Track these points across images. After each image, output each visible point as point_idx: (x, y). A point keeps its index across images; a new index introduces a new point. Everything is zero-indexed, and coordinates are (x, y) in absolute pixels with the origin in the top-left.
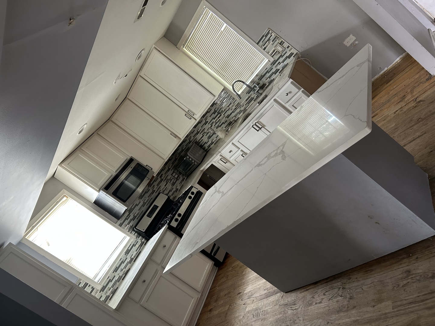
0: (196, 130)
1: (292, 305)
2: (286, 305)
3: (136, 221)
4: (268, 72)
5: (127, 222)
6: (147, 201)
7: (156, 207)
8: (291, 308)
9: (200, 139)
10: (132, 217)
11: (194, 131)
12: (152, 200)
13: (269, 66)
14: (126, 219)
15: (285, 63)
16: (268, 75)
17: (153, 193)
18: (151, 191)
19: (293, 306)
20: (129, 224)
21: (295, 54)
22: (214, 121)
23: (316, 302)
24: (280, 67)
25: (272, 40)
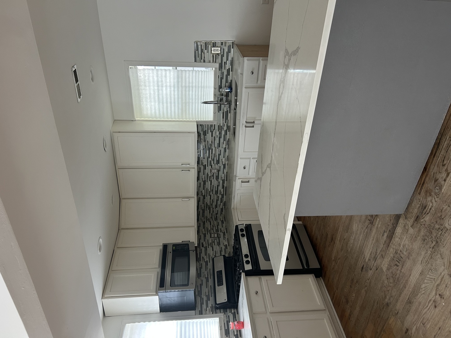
0: (201, 181)
1: (423, 210)
2: (417, 218)
3: (212, 299)
4: (222, 79)
5: (204, 306)
6: (208, 275)
7: (220, 272)
8: (425, 213)
9: (211, 186)
10: (205, 298)
11: (200, 183)
12: (211, 271)
13: (219, 73)
14: (202, 304)
15: (230, 59)
16: (224, 81)
17: (207, 264)
18: (204, 264)
19: (425, 210)
20: (207, 306)
21: (231, 45)
22: (210, 159)
23: (444, 179)
24: (228, 66)
25: (205, 49)
